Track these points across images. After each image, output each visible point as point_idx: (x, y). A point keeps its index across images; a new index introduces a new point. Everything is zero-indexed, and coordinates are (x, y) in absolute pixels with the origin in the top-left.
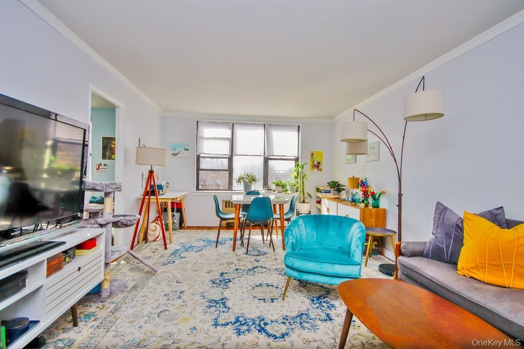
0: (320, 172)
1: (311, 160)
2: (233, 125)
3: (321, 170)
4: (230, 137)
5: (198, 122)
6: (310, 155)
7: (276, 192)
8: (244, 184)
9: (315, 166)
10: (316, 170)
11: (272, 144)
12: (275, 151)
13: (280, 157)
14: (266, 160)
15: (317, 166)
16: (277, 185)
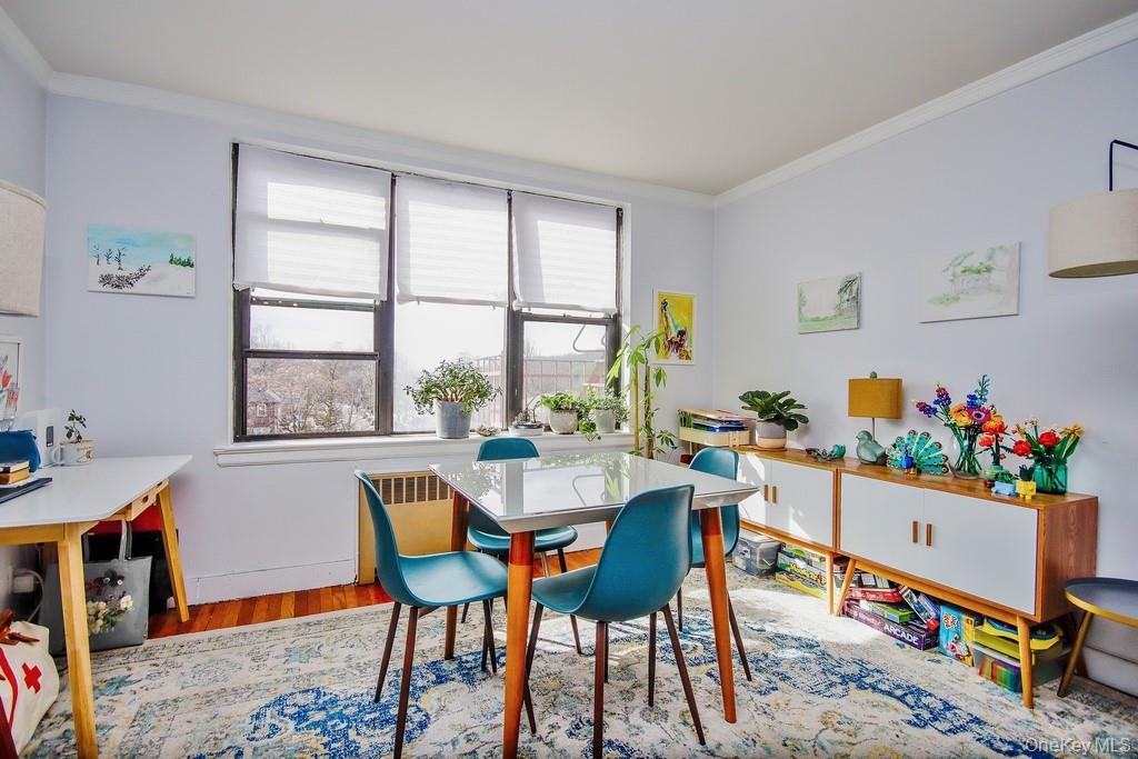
0: (685, 362)
1: (661, 321)
2: (393, 182)
3: (688, 358)
4: (383, 225)
5: (236, 147)
6: (657, 306)
7: (554, 433)
8: (443, 409)
9: (671, 342)
10: (674, 356)
11: (539, 266)
12: (546, 291)
13: (560, 313)
14: (516, 321)
15: (678, 344)
16: (558, 408)
